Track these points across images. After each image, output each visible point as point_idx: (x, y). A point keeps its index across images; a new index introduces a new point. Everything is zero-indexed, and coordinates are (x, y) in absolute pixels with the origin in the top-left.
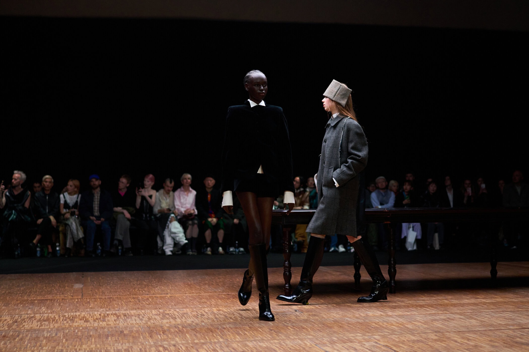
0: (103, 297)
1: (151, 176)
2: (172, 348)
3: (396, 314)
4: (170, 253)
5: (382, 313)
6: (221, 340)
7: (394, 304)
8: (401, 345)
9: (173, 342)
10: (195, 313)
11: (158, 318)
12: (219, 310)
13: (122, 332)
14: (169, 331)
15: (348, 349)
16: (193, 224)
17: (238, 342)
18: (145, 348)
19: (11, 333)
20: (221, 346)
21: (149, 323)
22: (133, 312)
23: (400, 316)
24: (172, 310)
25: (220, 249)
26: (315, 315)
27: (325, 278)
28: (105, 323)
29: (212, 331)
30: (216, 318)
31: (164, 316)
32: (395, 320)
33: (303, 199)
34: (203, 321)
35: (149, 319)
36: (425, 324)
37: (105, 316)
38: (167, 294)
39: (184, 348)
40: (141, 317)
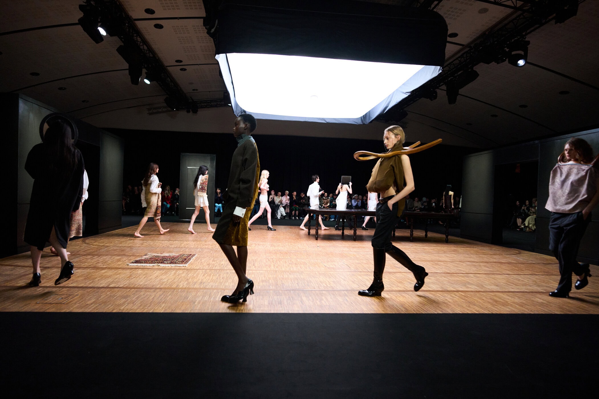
0: (253, 236)
1: (273, 191)
2: (271, 260)
3: (354, 250)
4: (280, 218)
5: (349, 250)
6: (289, 258)
7: (354, 246)
8: (352, 264)
9: (272, 257)
10: (282, 245)
11: (269, 246)
12: (291, 244)
13: (256, 252)
14: (272, 252)
15: (333, 265)
16: (288, 208)
17: (294, 259)
18: (262, 260)
19: (219, 250)
20: (288, 261)
21: (266, 248)
22: (261, 243)
23: (355, 252)
24: (275, 243)
25: (297, 217)
26: (324, 249)
27: (332, 232)
28: (251, 247)
29: (286, 254)
30: (289, 248)
31: (271, 246)
32: (353, 253)
33: (328, 201)
34: (284, 249)
35: (266, 247)
36: (363, 256)
37: (251, 244)
38: (275, 236)
39: (275, 260)
40: (264, 246)
